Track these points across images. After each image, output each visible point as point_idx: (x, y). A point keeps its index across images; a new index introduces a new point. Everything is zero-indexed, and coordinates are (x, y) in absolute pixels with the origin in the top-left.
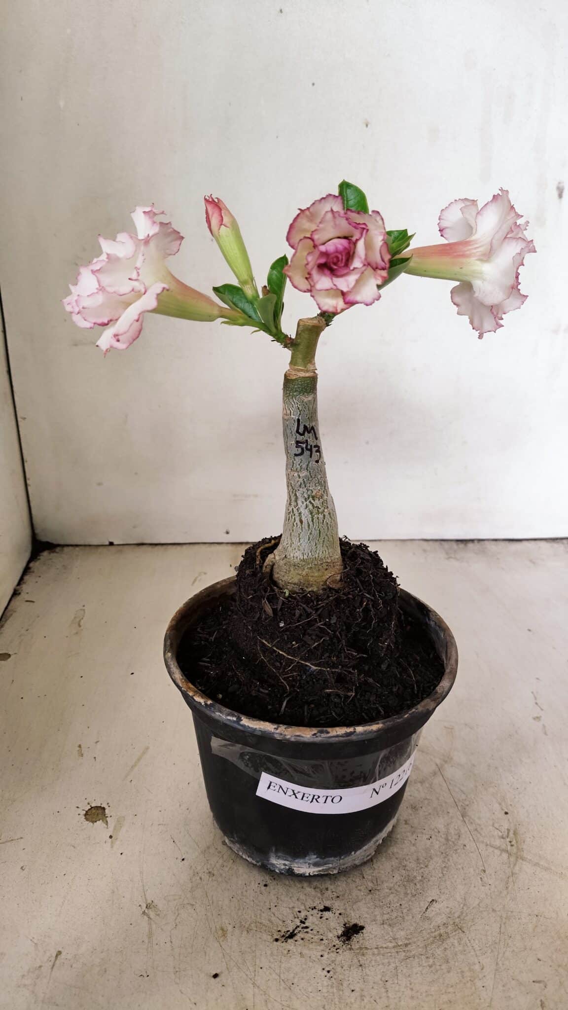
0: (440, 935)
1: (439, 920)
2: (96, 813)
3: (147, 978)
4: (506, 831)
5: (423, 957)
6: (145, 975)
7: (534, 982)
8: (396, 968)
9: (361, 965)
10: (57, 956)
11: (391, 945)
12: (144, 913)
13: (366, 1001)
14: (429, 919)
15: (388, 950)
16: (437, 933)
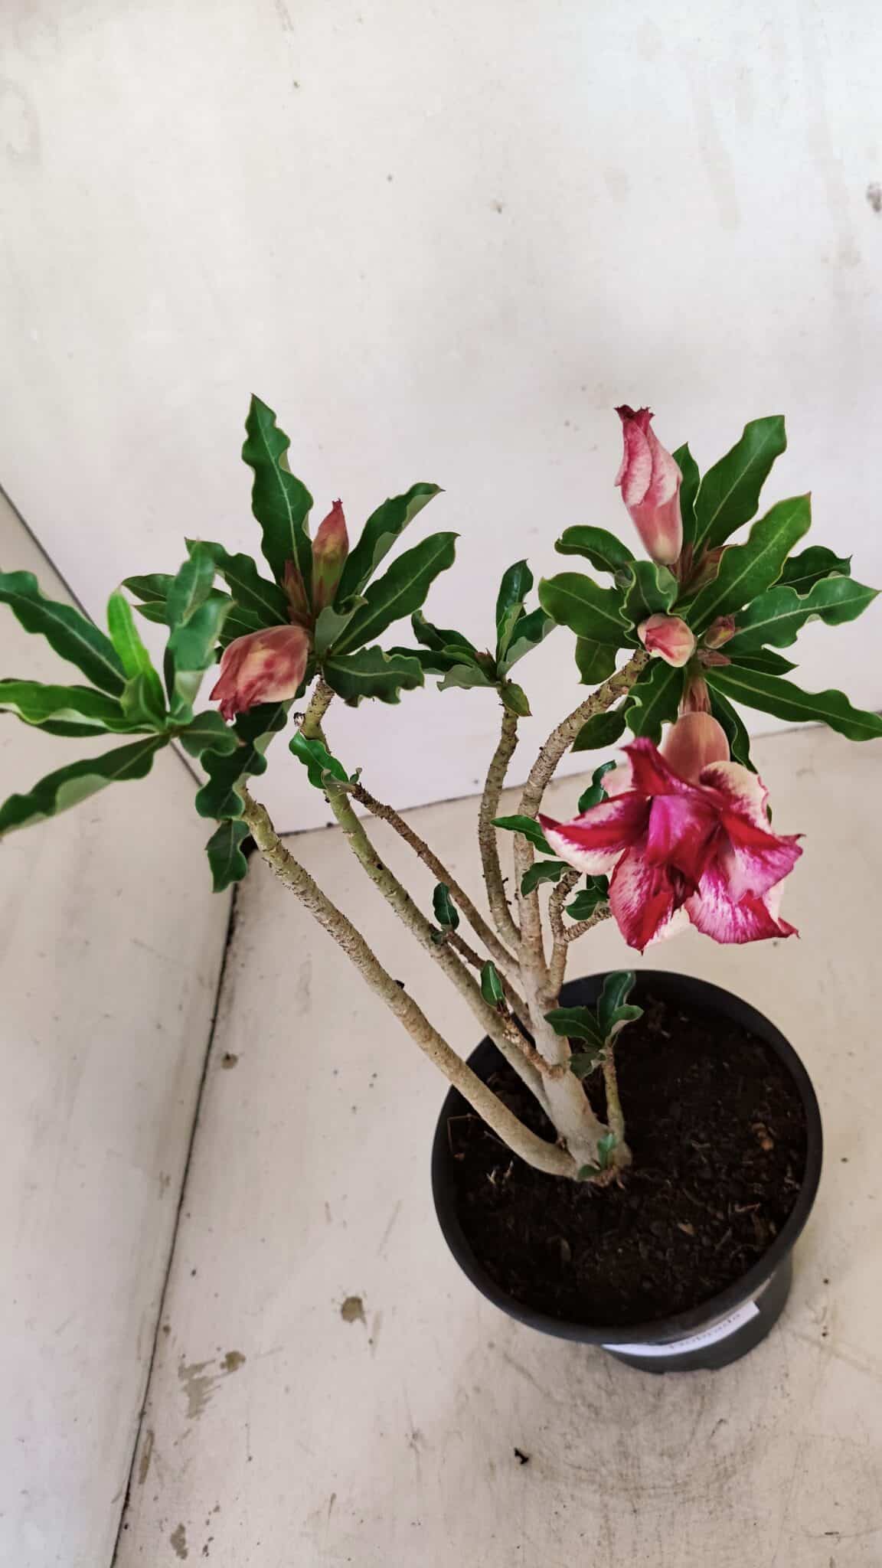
0: (726, 1470)
1: (725, 1449)
2: (352, 1308)
3: (418, 1528)
4: (822, 1311)
5: (704, 1500)
6: (417, 1523)
7: (827, 1534)
8: (673, 1514)
9: (635, 1511)
10: (331, 1502)
11: (669, 1484)
12: (411, 1445)
13: (640, 1555)
14: (714, 1447)
15: (666, 1491)
16: (721, 1467)
